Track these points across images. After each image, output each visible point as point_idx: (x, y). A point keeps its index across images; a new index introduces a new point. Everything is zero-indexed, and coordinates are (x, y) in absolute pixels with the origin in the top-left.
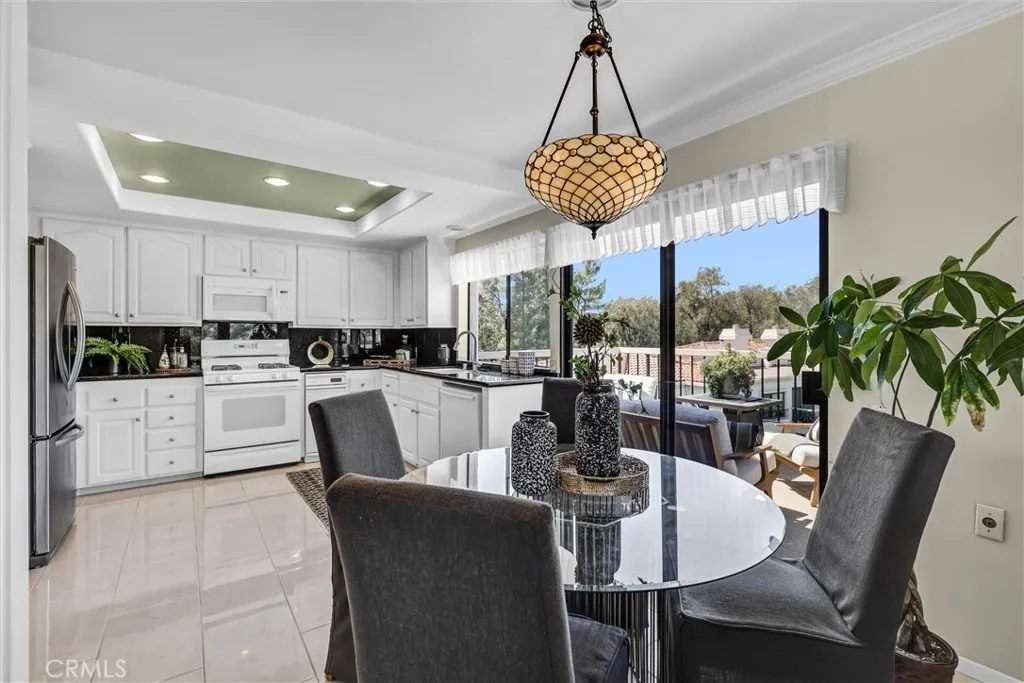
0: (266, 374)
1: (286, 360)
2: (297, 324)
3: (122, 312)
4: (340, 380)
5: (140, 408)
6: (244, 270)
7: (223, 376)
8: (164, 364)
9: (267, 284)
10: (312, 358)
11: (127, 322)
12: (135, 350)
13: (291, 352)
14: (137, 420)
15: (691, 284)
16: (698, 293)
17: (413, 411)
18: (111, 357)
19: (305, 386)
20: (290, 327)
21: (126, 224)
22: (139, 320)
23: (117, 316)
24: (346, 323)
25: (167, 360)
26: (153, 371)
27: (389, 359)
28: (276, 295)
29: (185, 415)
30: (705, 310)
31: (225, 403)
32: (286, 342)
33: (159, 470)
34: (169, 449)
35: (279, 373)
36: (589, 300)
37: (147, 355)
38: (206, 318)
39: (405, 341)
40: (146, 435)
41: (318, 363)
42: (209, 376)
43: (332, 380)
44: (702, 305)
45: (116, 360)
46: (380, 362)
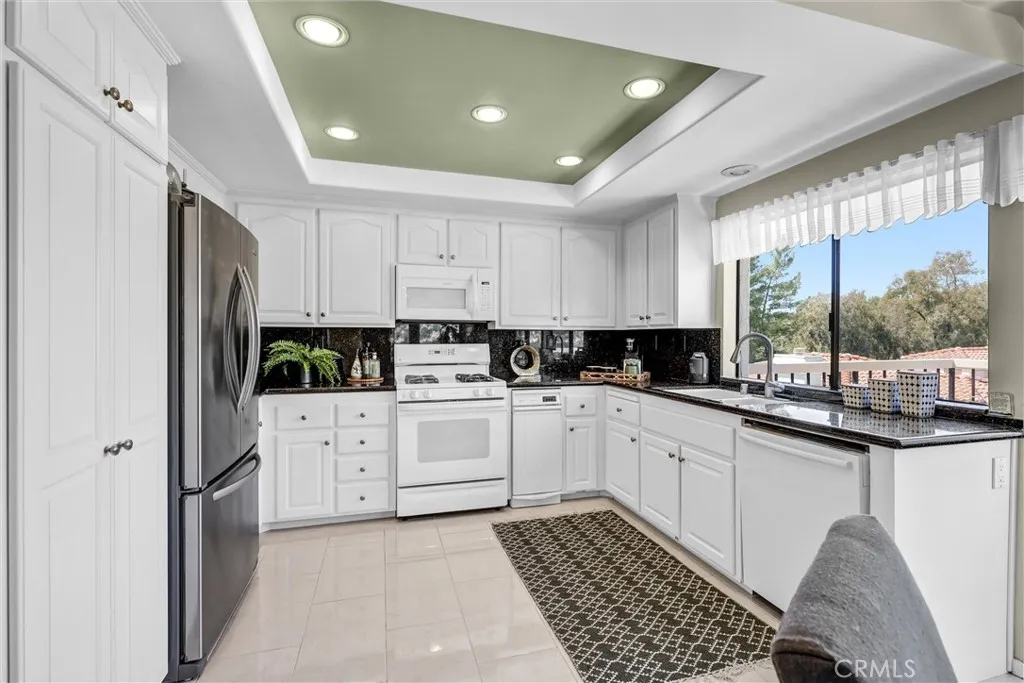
0: (467, 390)
1: (485, 371)
2: (500, 324)
3: (314, 312)
4: (553, 399)
5: (329, 427)
6: (441, 257)
7: (419, 391)
8: (356, 374)
9: (465, 274)
10: (516, 369)
11: (318, 322)
12: (325, 356)
13: (492, 359)
14: (327, 443)
15: (924, 274)
16: (934, 285)
17: (671, 456)
18: (303, 365)
19: (512, 407)
20: (490, 327)
21: (319, 206)
22: (333, 320)
23: (308, 315)
24: (558, 322)
25: (359, 368)
26: (345, 383)
27: (614, 371)
28: (477, 285)
29: (377, 439)
30: (945, 306)
31: (421, 425)
32: (486, 347)
33: (350, 507)
34: (360, 480)
35: (481, 388)
36: (779, 298)
37: (339, 362)
38: (400, 317)
39: (630, 347)
40: (336, 462)
41: (524, 375)
42: (403, 389)
43: (546, 399)
44: (939, 299)
45: (307, 368)
46: (603, 375)
